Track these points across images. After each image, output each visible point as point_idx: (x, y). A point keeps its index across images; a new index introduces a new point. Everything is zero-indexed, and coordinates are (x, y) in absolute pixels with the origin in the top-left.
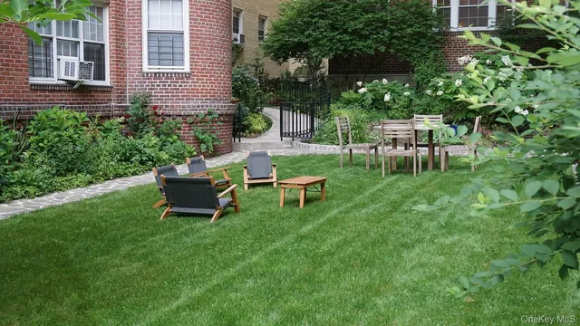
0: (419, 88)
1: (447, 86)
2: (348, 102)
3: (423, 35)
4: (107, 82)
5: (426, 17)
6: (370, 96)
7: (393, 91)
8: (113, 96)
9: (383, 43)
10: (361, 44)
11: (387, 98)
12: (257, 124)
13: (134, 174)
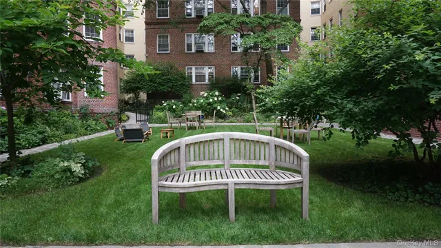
0: (185, 104)
1: (197, 102)
2: (158, 109)
3: (184, 85)
4: (70, 100)
5: (185, 78)
6: (167, 107)
7: (176, 105)
8: (73, 106)
9: (170, 88)
10: (162, 88)
11: (174, 107)
12: (124, 118)
13: (90, 134)
